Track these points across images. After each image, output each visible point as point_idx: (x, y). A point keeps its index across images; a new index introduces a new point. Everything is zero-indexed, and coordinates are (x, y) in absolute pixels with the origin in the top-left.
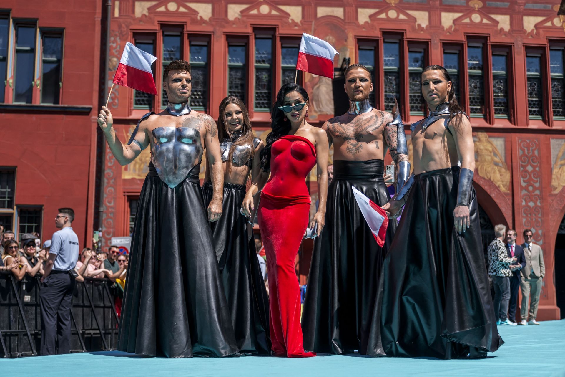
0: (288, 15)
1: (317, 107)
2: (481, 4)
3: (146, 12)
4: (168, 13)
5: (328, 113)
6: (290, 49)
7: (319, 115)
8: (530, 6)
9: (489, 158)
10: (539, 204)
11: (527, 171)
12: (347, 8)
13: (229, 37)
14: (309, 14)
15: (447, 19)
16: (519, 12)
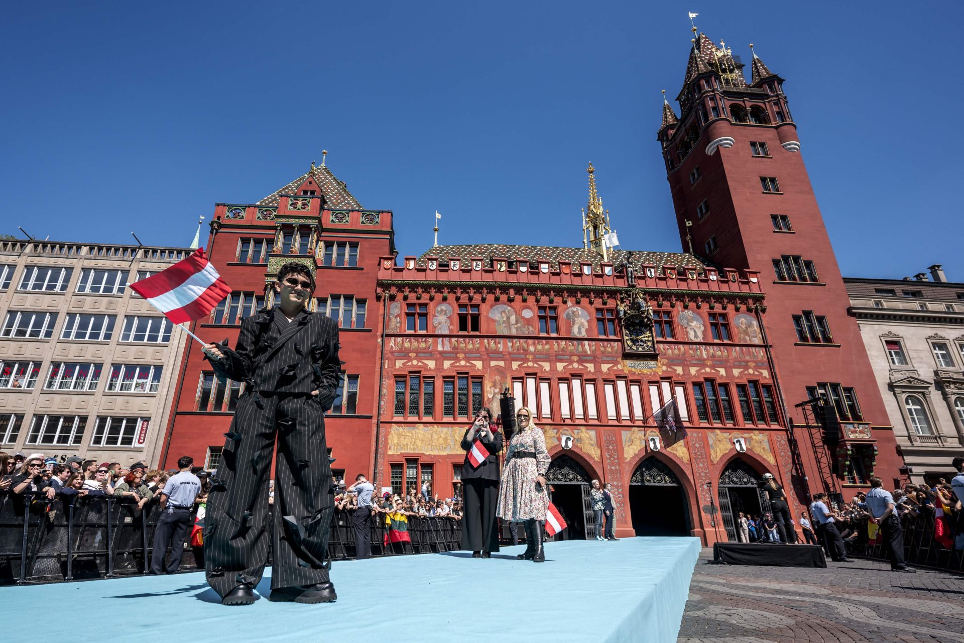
0: (475, 366)
2: (578, 358)
3: (401, 366)
4: (413, 366)
6: (476, 383)
8: (605, 359)
9: (588, 442)
10: (617, 467)
11: (609, 449)
12: (506, 361)
13: (444, 377)
14: (486, 366)
15: (560, 366)
16: (598, 362)
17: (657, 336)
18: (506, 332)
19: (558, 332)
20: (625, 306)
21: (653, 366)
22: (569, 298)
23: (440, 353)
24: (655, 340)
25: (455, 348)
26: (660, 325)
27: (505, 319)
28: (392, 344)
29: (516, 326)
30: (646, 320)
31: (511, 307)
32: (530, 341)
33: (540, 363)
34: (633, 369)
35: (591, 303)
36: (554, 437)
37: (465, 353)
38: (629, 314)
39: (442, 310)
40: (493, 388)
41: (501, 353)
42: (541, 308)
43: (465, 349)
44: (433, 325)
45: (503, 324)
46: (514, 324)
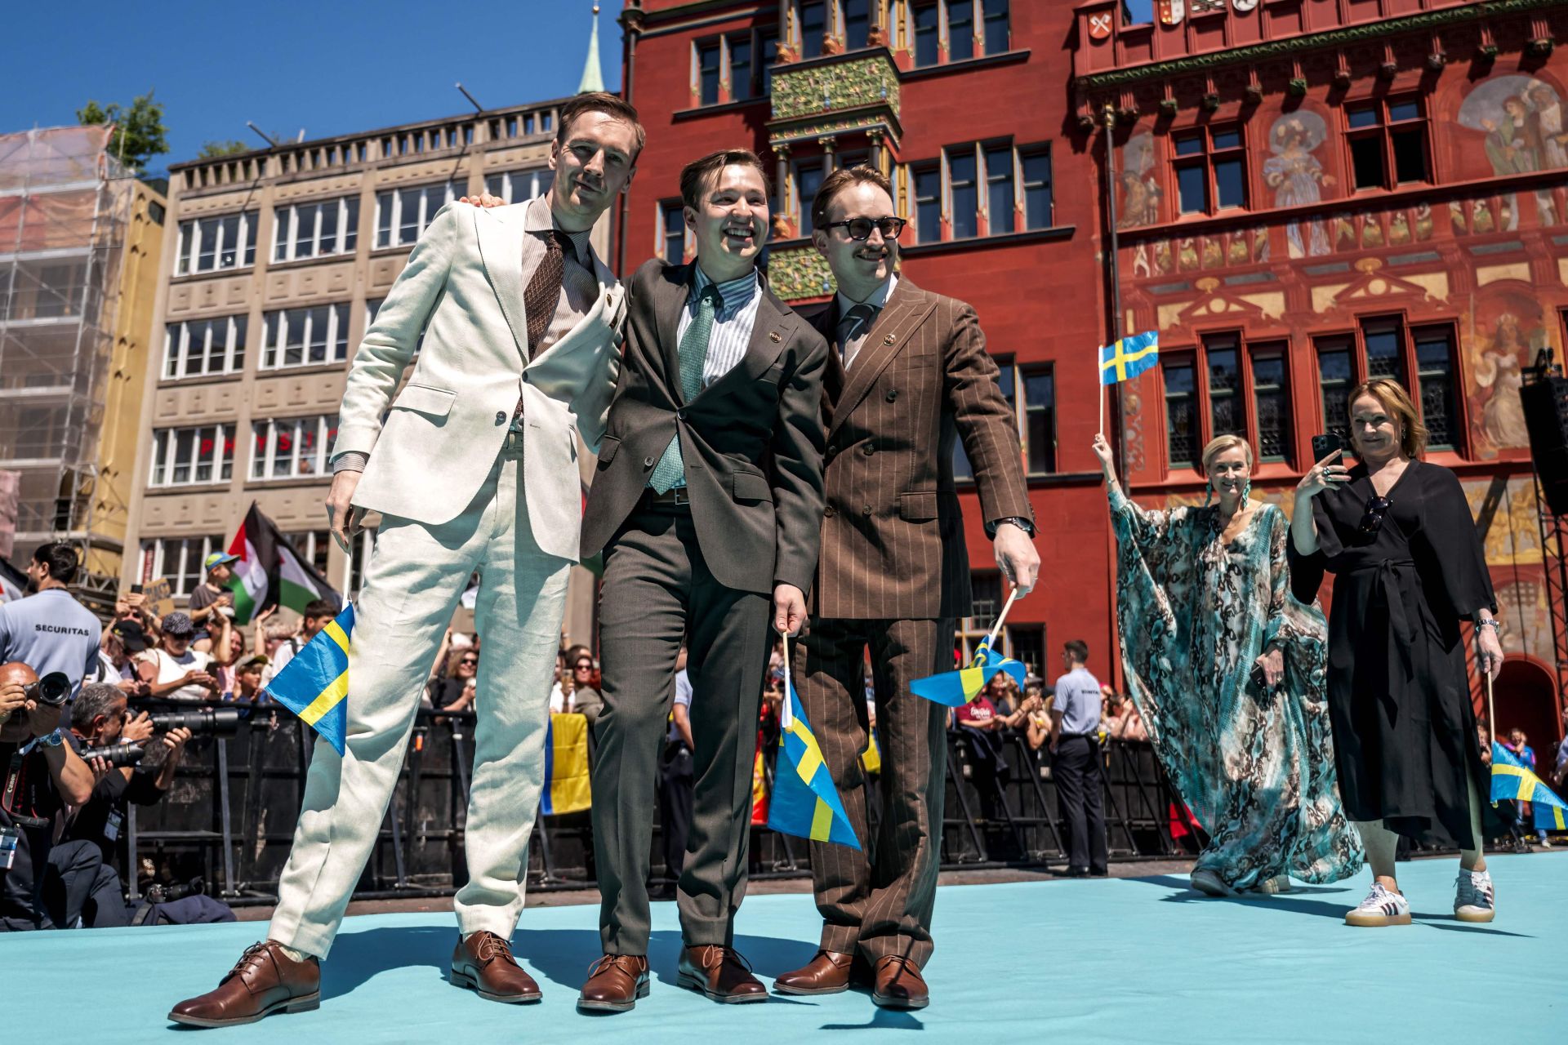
0: (1423, 290)
1: (1495, 438)
3: (1176, 320)
4: (1212, 316)
5: (1519, 446)
6: (1431, 346)
7: (1501, 451)
12: (1535, 262)
13: (1318, 340)
14: (1462, 283)
18: (1530, 167)
25: (1344, 243)
27: (1520, 123)
28: (1140, 261)
29: (1563, 139)
31: (1539, 77)
37: (1382, 256)
39: (1291, 133)
40: (1493, 356)
41: (1515, 236)
43: (1381, 241)
44: (1267, 183)
45: (1513, 140)
46: (1559, 134)
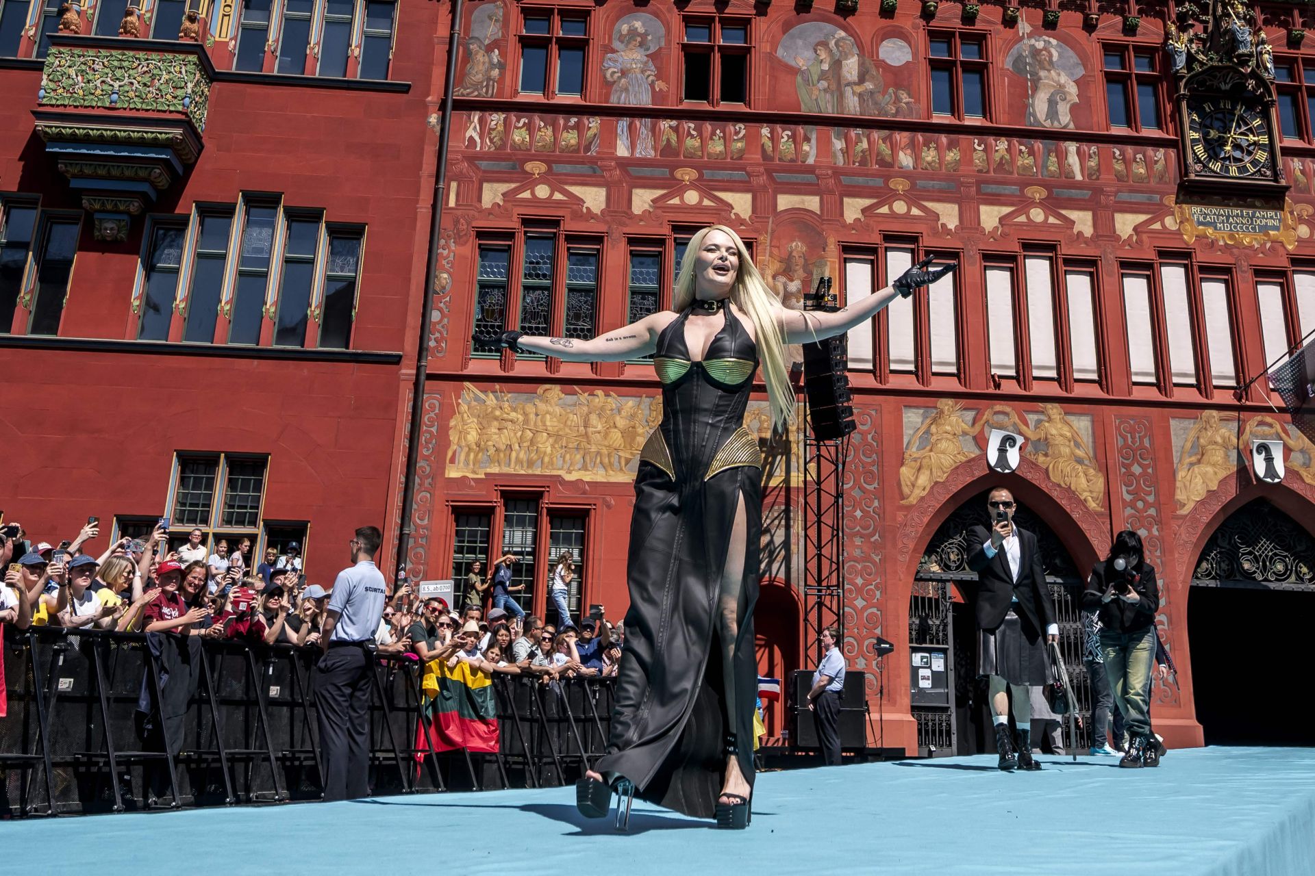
0: (730, 206)
2: (1044, 193)
3: (499, 200)
4: (535, 200)
8: (1124, 196)
9: (1067, 450)
10: (1155, 532)
11: (1133, 475)
12: (825, 196)
13: (632, 241)
14: (764, 206)
15: (990, 216)
16: (1106, 207)
17: (1283, 132)
18: (830, 110)
19: (986, 111)
20: (1191, 41)
21: (1270, 222)
22: (1024, 10)
23: (624, 164)
24: (1278, 145)
25: (667, 150)
26: (1295, 103)
27: (826, 67)
28: (472, 132)
29: (858, 89)
30: (1251, 83)
31: (845, 29)
32: (901, 137)
33: (929, 205)
34: (1210, 231)
35: (1089, 27)
36: (965, 433)
37: (699, 168)
38: (1202, 64)
39: (633, 33)
40: (782, 279)
41: (811, 170)
42: (935, 36)
43: (700, 153)
44: (605, 77)
45: (819, 81)
46: (855, 84)
